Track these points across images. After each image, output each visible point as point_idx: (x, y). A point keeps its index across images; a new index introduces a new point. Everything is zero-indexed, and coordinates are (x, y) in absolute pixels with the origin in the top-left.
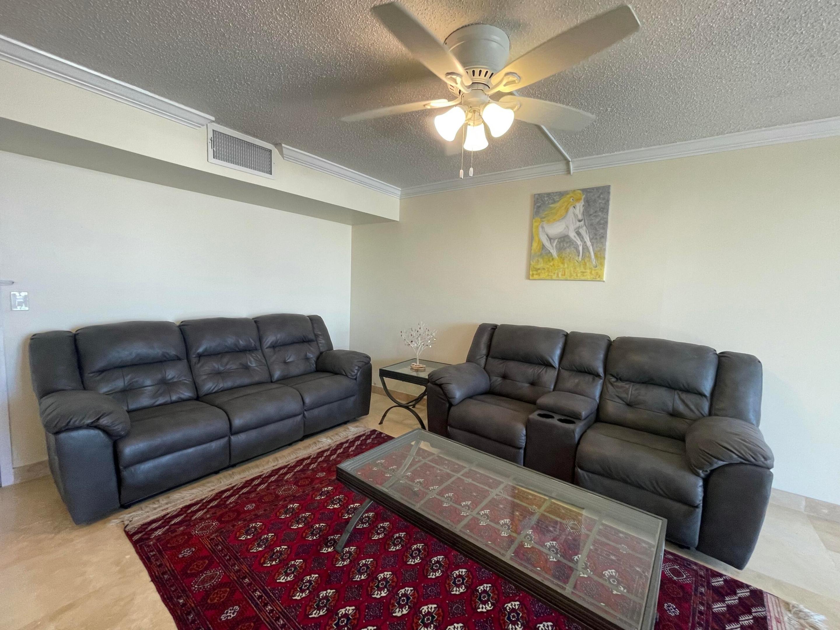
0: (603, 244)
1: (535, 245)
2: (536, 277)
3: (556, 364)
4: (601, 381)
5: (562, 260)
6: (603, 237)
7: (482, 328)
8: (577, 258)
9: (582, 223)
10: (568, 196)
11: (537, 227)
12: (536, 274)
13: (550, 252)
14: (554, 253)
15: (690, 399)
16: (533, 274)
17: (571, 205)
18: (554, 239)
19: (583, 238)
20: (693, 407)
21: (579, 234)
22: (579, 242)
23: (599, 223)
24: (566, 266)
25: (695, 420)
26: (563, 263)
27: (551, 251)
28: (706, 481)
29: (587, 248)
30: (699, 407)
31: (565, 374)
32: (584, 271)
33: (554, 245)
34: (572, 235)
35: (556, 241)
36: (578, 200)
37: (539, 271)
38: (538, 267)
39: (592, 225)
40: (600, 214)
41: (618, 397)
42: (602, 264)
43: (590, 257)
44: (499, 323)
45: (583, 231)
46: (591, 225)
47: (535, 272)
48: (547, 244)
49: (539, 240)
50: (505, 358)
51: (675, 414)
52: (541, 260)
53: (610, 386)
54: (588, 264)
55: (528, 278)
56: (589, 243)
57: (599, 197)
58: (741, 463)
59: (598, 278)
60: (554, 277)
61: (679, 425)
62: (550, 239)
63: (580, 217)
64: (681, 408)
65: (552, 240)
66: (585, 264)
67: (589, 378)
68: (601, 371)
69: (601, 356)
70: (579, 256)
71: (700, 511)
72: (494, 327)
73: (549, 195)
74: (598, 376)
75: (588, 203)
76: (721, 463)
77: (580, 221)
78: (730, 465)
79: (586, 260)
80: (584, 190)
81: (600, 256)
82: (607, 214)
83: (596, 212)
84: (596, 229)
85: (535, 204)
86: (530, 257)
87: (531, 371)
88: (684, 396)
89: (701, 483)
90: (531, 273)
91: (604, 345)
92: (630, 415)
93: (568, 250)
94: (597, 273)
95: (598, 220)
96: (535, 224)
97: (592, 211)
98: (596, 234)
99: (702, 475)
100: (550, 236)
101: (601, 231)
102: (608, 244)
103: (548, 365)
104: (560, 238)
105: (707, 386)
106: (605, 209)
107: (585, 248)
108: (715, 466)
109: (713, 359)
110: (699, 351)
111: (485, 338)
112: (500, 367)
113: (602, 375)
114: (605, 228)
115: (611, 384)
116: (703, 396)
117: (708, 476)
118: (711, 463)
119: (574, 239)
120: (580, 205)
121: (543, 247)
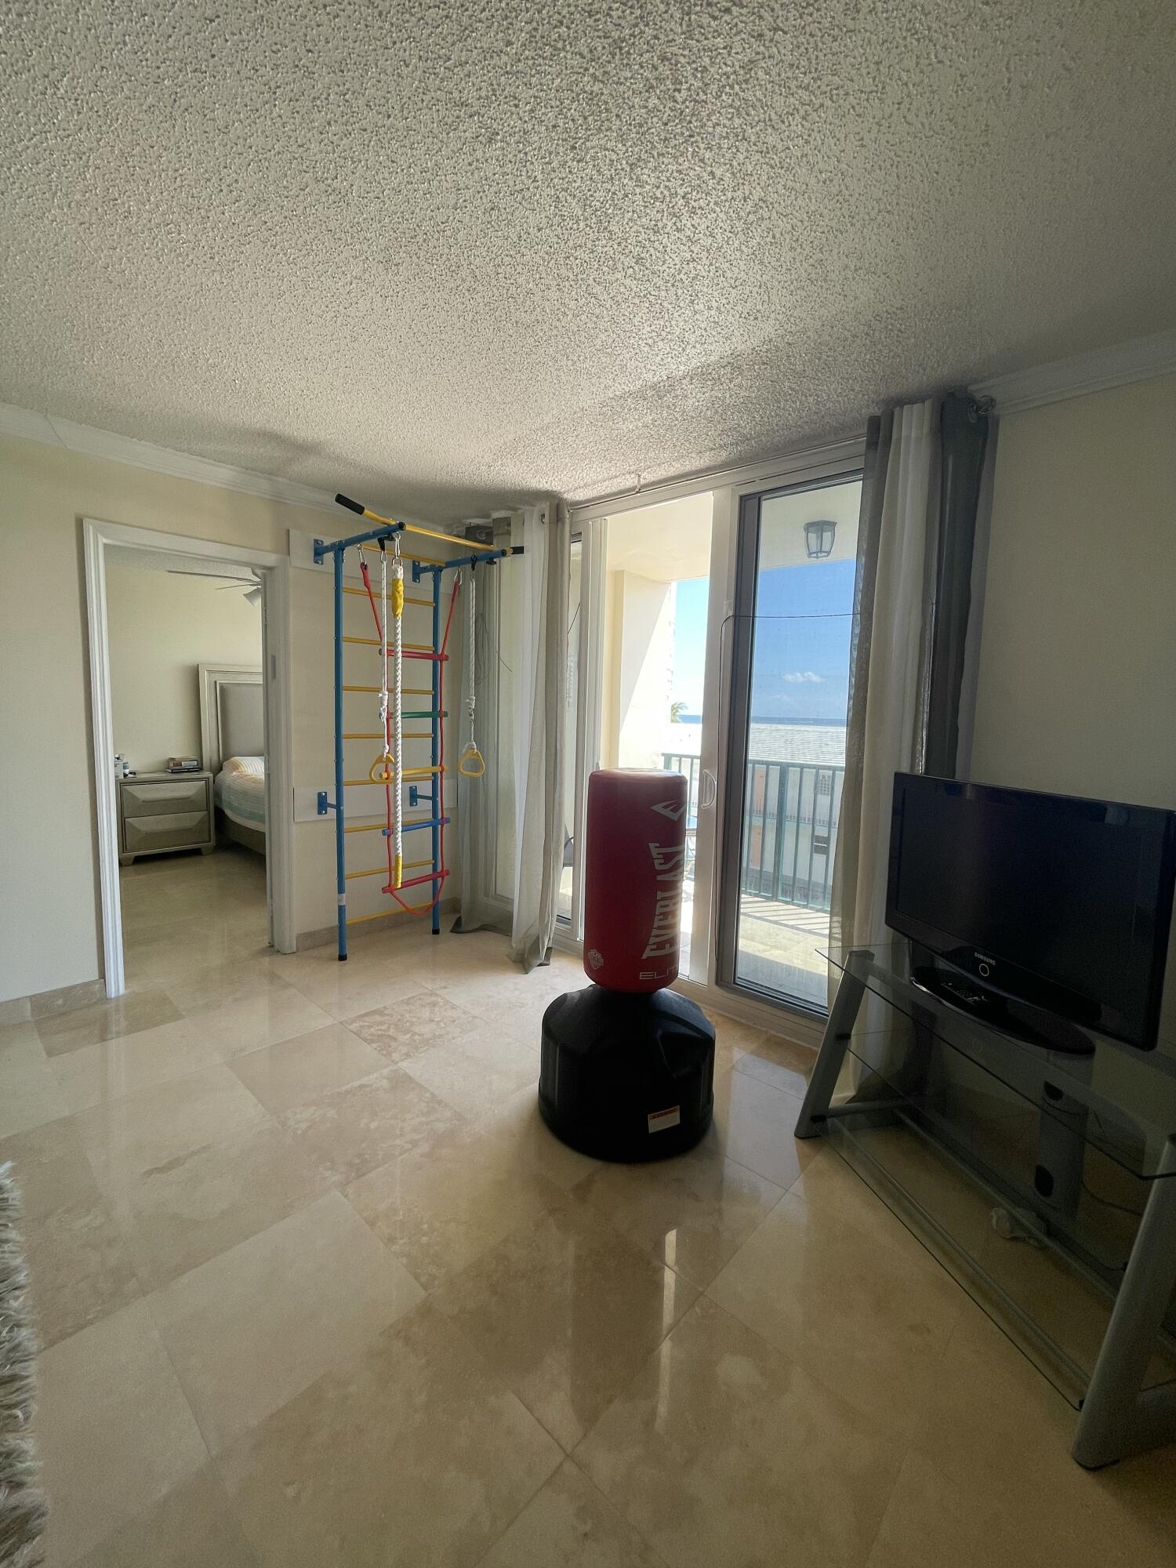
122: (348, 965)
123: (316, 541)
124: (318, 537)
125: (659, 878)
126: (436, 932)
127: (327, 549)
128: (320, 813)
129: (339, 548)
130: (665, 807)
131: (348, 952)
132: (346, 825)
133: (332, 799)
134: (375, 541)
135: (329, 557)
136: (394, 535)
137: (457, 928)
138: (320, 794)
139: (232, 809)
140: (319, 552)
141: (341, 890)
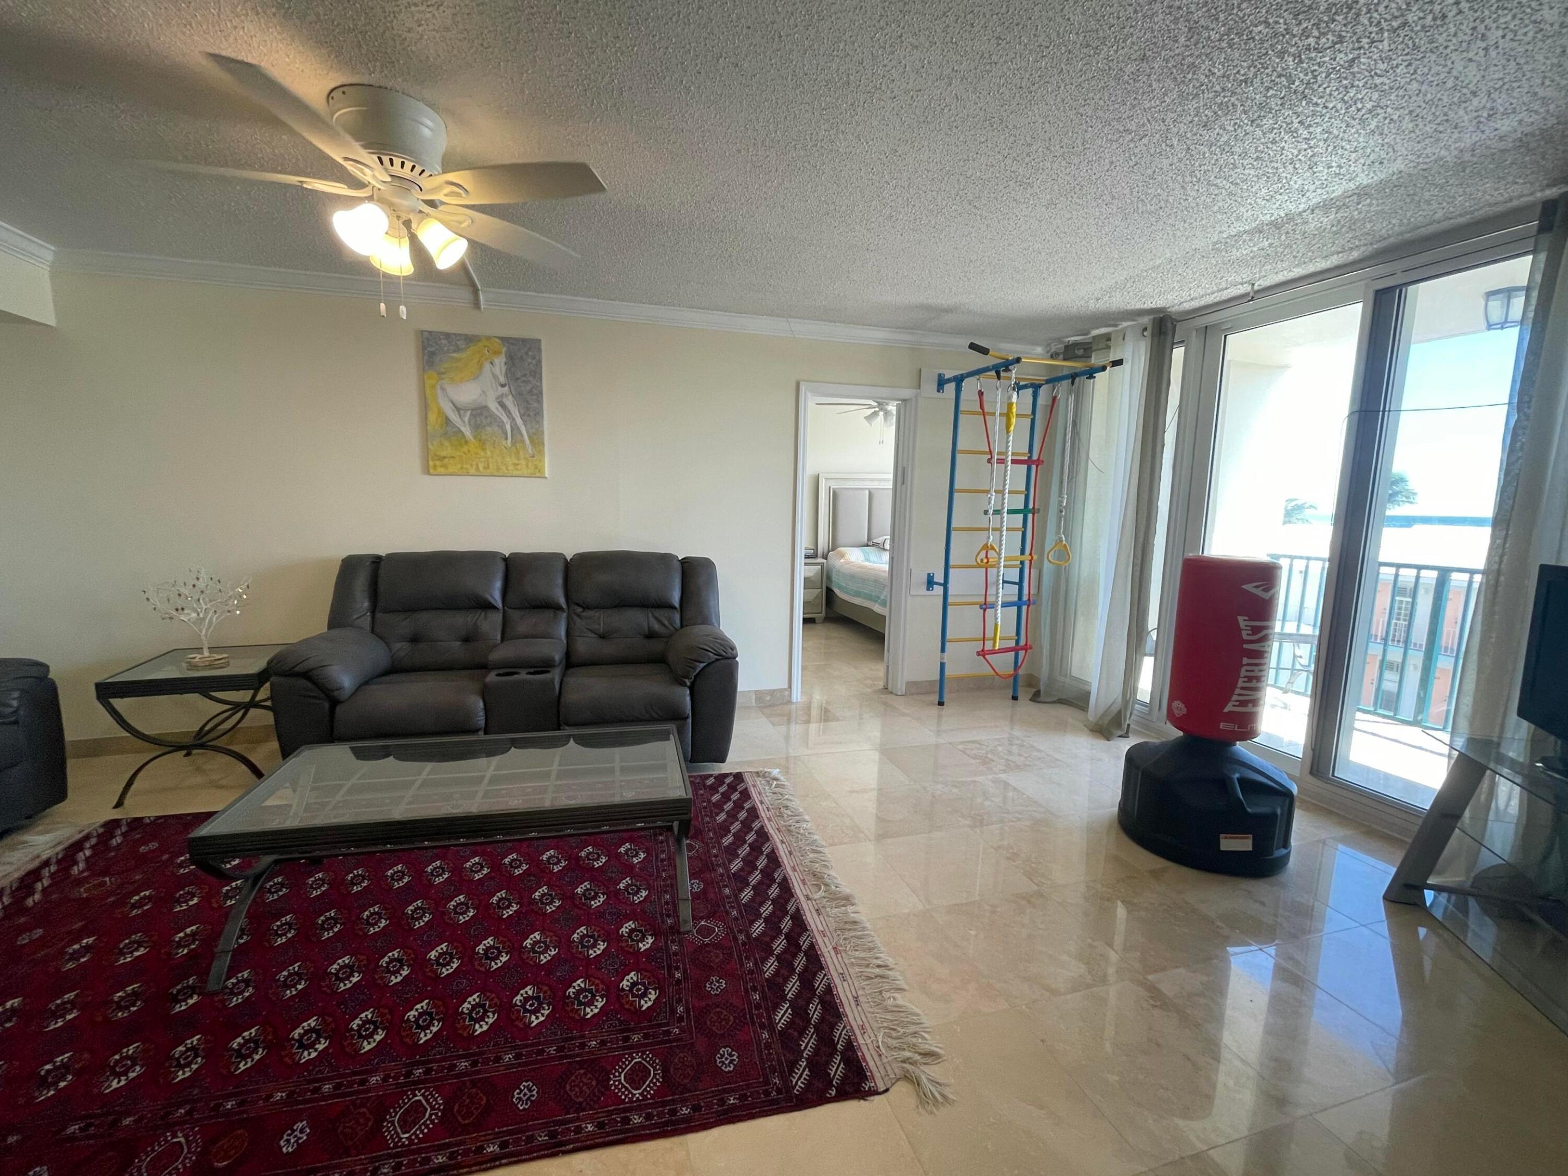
0: (540, 423)
1: (432, 417)
2: (440, 470)
3: (499, 603)
4: (565, 615)
5: (482, 444)
6: (539, 413)
7: (350, 565)
8: (504, 443)
9: (506, 389)
10: (480, 344)
11: (433, 387)
12: (441, 466)
13: (460, 431)
14: (467, 431)
15: (663, 614)
16: (435, 466)
17: (486, 359)
18: (466, 410)
19: (509, 412)
20: (666, 623)
22: (505, 419)
23: (530, 392)
24: (489, 453)
25: (670, 636)
26: (484, 449)
27: (463, 429)
28: (692, 689)
29: (518, 429)
30: (672, 622)
31: (514, 615)
32: (516, 461)
33: (466, 419)
34: (494, 406)
35: (469, 413)
37: (446, 461)
38: (444, 454)
40: (531, 379)
41: (590, 630)
42: (541, 453)
43: (523, 441)
44: (383, 552)
45: (509, 402)
46: (520, 394)
47: (438, 463)
48: (453, 416)
50: (410, 608)
51: (651, 635)
52: (446, 444)
53: (575, 618)
54: (521, 453)
55: (427, 470)
56: (519, 421)
58: (717, 660)
59: (538, 473)
60: (472, 471)
61: (656, 646)
62: (458, 409)
63: (502, 379)
64: (657, 626)
65: (462, 412)
66: (518, 453)
67: (549, 614)
68: (562, 601)
69: (560, 581)
70: (506, 439)
71: (690, 720)
72: (377, 561)
73: (447, 336)
74: (558, 608)
75: (511, 360)
76: (702, 665)
77: (503, 386)
79: (519, 445)
80: (504, 340)
81: (537, 440)
82: (541, 380)
83: (524, 375)
84: (527, 402)
85: (424, 348)
86: (426, 437)
87: (461, 620)
88: (656, 612)
89: (688, 692)
90: (431, 463)
91: (560, 566)
92: (608, 649)
93: (489, 430)
94: (536, 467)
95: (528, 388)
96: (429, 383)
97: (519, 374)
98: (528, 409)
99: (688, 684)
100: (458, 406)
101: (535, 405)
102: (545, 422)
103: (487, 606)
104: (473, 410)
105: (676, 598)
106: (536, 373)
107: (515, 428)
108: (698, 670)
109: (678, 566)
110: (664, 559)
111: (361, 584)
112: (404, 625)
113: (564, 606)
114: (539, 401)
115: (579, 616)
116: (673, 607)
117: (693, 684)
118: (694, 669)
119: (496, 412)
120: (500, 361)
121: (448, 421)
122: (946, 710)
123: (940, 375)
124: (941, 371)
125: (1245, 646)
126: (1015, 698)
127: (949, 381)
128: (928, 589)
129: (959, 380)
130: (1256, 587)
131: (945, 700)
132: (950, 600)
133: (939, 578)
134: (993, 373)
135: (950, 388)
136: (1010, 367)
137: (1036, 697)
138: (929, 574)
139: (840, 588)
140: (941, 383)
141: (943, 650)
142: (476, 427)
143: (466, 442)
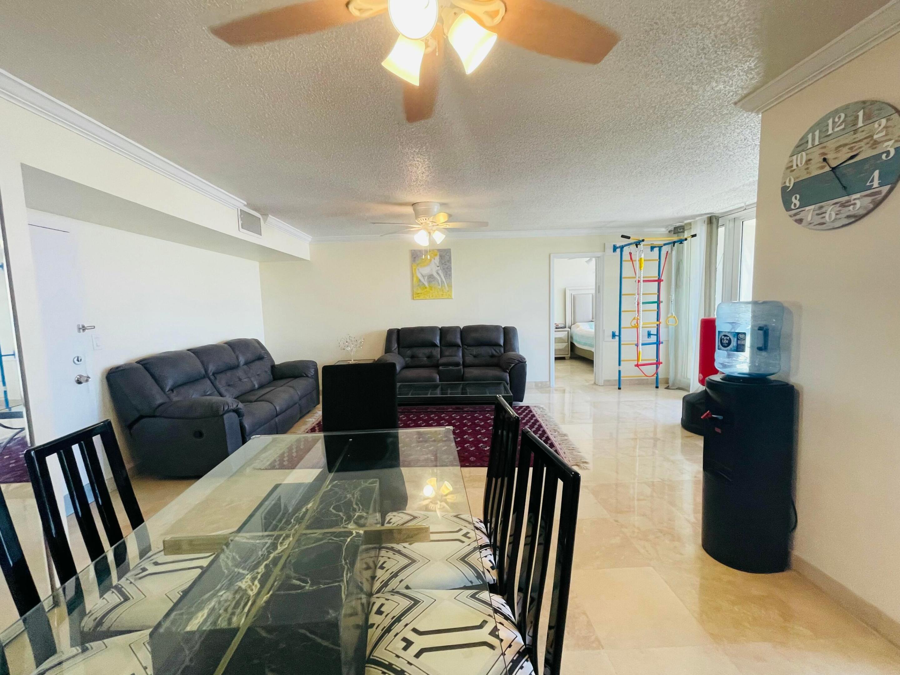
0: (450, 279)
1: (415, 279)
2: (417, 298)
4: (461, 349)
5: (431, 288)
6: (450, 275)
7: (390, 333)
9: (439, 267)
10: (431, 253)
11: (415, 269)
13: (423, 284)
14: (426, 284)
15: (497, 348)
17: (432, 258)
19: (440, 276)
20: (498, 351)
21: (438, 273)
22: (439, 278)
23: (447, 268)
24: (433, 291)
25: (500, 356)
26: (431, 290)
28: (510, 373)
29: (443, 282)
30: (500, 351)
31: (443, 348)
32: (442, 293)
33: (426, 279)
34: (435, 274)
35: (426, 277)
36: (436, 255)
37: (419, 295)
38: (419, 292)
39: (444, 269)
40: (448, 263)
41: (471, 354)
43: (445, 286)
44: (400, 328)
45: (440, 272)
47: (417, 295)
48: (422, 279)
49: (417, 277)
50: (410, 346)
51: (493, 356)
52: (419, 289)
53: (466, 350)
55: (413, 299)
56: (444, 279)
57: (446, 254)
58: (519, 363)
59: (450, 297)
60: (428, 298)
61: (495, 360)
63: (438, 264)
64: (494, 353)
65: (424, 277)
66: (443, 290)
67: (455, 348)
68: (460, 343)
69: (459, 337)
70: (439, 286)
71: (509, 385)
72: (398, 330)
73: (420, 251)
74: (459, 346)
75: (441, 257)
76: (513, 365)
77: (438, 267)
78: (516, 364)
79: (443, 288)
81: (450, 286)
82: (451, 263)
83: (445, 262)
85: (412, 256)
86: (413, 286)
87: (427, 351)
88: (495, 348)
89: (508, 375)
90: (414, 296)
91: (459, 331)
92: (477, 361)
93: (433, 282)
94: (449, 295)
95: (447, 266)
96: (414, 268)
97: (443, 262)
99: (508, 372)
100: (424, 275)
101: (449, 272)
102: (453, 279)
103: (435, 345)
104: (428, 276)
105: (502, 342)
106: (449, 261)
107: (442, 282)
109: (502, 330)
110: (497, 328)
111: (394, 337)
112: (409, 352)
113: (461, 346)
114: (451, 271)
115: (466, 349)
116: (501, 346)
117: (510, 371)
118: (510, 366)
119: (435, 276)
120: (437, 258)
121: (420, 281)
122: (622, 391)
124: (614, 244)
126: (657, 387)
127: (618, 248)
128: (613, 338)
129: (622, 248)
132: (622, 343)
133: (617, 334)
134: (634, 246)
135: (618, 250)
136: (642, 242)
137: (667, 388)
138: (613, 332)
139: (577, 342)
140: (615, 248)
141: (619, 365)
142: (429, 282)
143: (426, 288)
